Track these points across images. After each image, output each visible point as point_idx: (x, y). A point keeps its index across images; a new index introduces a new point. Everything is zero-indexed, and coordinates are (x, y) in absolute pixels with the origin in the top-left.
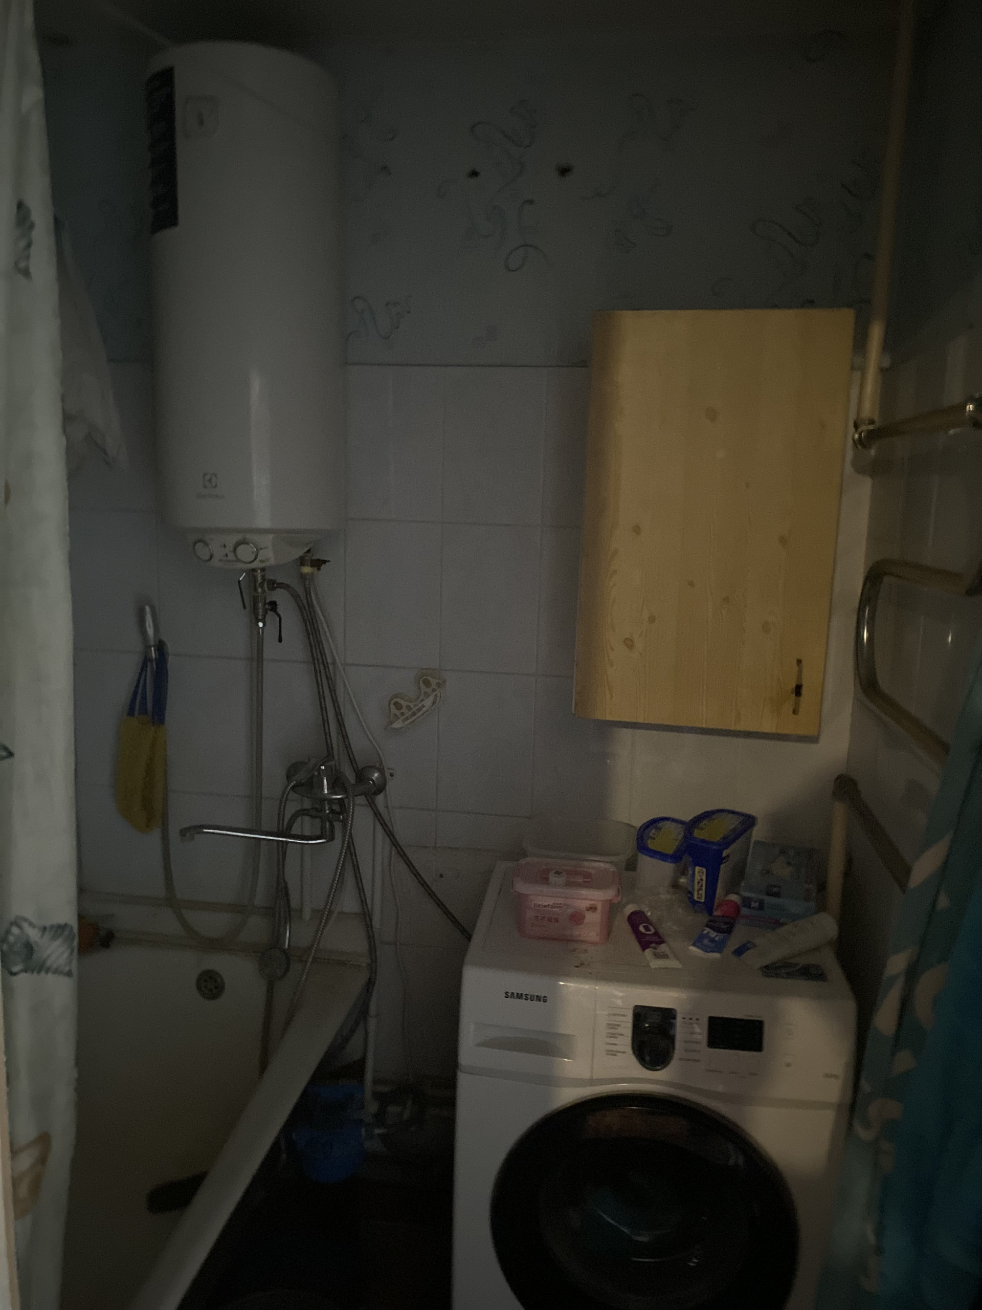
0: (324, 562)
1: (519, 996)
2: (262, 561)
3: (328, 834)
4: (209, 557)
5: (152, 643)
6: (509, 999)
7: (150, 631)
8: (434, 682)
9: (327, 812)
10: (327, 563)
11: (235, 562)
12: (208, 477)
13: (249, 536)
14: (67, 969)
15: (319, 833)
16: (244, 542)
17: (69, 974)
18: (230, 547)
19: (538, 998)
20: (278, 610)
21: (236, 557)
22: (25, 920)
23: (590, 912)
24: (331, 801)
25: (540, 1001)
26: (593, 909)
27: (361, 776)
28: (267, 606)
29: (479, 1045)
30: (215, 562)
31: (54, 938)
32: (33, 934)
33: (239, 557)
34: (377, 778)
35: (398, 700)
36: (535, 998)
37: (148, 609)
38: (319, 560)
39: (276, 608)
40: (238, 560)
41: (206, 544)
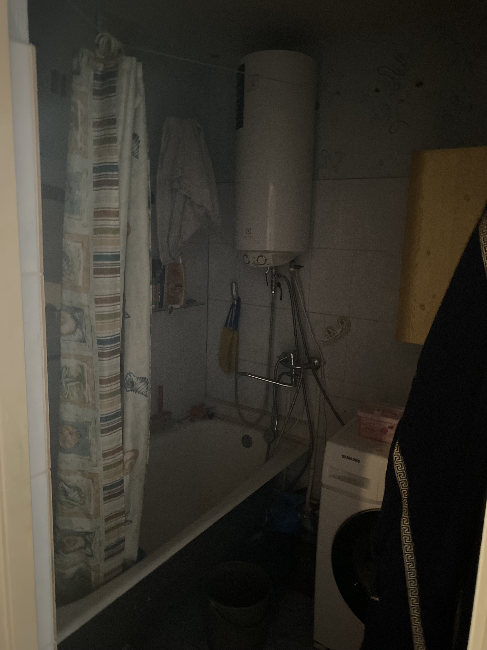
0: (301, 266)
1: (348, 458)
2: (268, 264)
3: (294, 384)
4: (248, 262)
5: (235, 298)
6: (344, 459)
7: (234, 293)
8: (345, 322)
9: (294, 374)
10: (303, 267)
11: (257, 264)
12: (248, 229)
13: (263, 254)
14: (145, 394)
15: (290, 382)
16: (261, 256)
17: (146, 396)
18: (256, 258)
19: (356, 460)
20: (281, 286)
21: (258, 262)
22: (132, 373)
23: (390, 429)
24: (296, 369)
25: (357, 461)
26: (391, 427)
27: (311, 360)
28: (276, 285)
29: (330, 476)
30: (251, 264)
31: (141, 382)
32: (134, 379)
33: (259, 263)
34: (316, 363)
35: (330, 330)
36: (355, 460)
37: (234, 284)
38: (299, 266)
39: (280, 285)
40: (259, 264)
41: (247, 257)
